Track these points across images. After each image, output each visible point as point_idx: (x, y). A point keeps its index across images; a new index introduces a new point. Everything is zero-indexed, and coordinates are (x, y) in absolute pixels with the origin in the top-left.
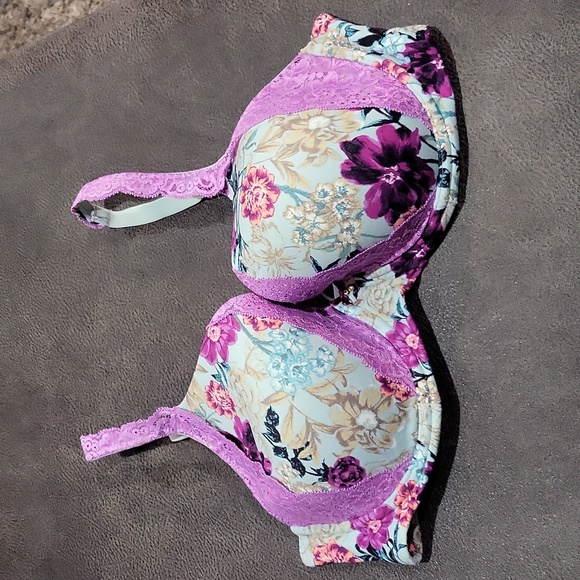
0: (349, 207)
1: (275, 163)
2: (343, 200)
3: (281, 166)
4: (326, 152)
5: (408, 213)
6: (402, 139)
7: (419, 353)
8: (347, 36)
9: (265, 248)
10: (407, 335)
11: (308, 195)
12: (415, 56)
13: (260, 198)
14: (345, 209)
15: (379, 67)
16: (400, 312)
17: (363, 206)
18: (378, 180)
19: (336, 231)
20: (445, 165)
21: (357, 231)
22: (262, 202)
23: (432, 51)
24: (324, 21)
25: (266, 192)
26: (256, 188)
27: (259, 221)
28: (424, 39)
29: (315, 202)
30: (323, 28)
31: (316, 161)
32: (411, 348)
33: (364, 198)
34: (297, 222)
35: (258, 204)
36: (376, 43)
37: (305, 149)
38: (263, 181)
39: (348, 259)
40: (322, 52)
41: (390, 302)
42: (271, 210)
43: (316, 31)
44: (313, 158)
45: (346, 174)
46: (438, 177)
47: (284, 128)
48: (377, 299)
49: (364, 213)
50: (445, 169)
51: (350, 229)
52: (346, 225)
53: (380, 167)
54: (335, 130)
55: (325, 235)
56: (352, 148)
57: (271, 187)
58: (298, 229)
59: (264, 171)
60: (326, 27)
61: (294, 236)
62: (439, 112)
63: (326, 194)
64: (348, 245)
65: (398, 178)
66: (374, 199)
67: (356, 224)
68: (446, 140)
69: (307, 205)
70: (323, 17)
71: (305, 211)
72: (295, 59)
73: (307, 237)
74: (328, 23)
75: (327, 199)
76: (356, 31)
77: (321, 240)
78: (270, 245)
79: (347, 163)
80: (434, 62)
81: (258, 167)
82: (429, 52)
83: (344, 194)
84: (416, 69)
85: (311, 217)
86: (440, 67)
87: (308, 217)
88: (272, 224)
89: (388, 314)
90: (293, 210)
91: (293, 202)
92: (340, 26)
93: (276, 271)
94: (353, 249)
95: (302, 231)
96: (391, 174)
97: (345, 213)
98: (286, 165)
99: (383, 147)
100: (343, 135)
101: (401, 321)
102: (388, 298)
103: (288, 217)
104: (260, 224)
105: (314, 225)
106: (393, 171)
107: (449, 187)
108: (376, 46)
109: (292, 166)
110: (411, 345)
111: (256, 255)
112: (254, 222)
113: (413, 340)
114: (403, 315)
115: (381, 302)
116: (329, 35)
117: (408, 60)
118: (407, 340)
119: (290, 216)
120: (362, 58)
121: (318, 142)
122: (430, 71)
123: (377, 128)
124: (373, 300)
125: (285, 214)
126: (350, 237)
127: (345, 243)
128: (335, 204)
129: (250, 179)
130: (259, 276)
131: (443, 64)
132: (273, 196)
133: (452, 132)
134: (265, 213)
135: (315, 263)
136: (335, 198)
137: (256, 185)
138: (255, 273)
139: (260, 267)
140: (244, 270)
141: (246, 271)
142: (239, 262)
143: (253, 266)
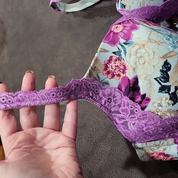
93: (142, 3)
138: (130, 6)
139: (133, 2)
140: (124, 8)
141: (125, 8)
142: (121, 4)
143: (129, 3)
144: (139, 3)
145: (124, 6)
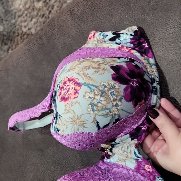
0: (116, 94)
1: (78, 74)
2: (114, 90)
3: (82, 75)
4: (104, 69)
5: (141, 103)
6: (137, 69)
7: (154, 173)
8: (103, 38)
9: (71, 116)
10: (144, 166)
11: (97, 87)
12: (135, 43)
13: (70, 90)
14: (114, 95)
15: (119, 48)
16: (137, 157)
17: (123, 94)
18: (129, 84)
19: (110, 106)
20: (155, 85)
21: (120, 107)
22: (72, 91)
23: (142, 40)
24: (93, 34)
25: (74, 86)
26: (68, 86)
27: (69, 101)
28: (138, 35)
29: (100, 90)
30: (92, 37)
31: (99, 73)
32: (149, 172)
33: (123, 91)
34: (90, 100)
35: (69, 93)
36: (117, 39)
37: (93, 68)
38: (72, 82)
39: (114, 123)
40: (92, 46)
41: (130, 152)
42: (77, 94)
43: (90, 38)
44: (98, 71)
45: (114, 79)
46: (152, 89)
47: (81, 62)
48: (124, 152)
49: (123, 98)
50: (155, 86)
51: (116, 106)
52: (115, 103)
53: (129, 78)
54: (107, 62)
55: (104, 107)
56: (116, 69)
57: (77, 84)
58: (91, 104)
59: (73, 78)
60: (94, 36)
61: (88, 108)
62: (149, 64)
63: (105, 87)
64: (115, 114)
65: (137, 85)
66: (128, 92)
67: (119, 103)
68: (154, 74)
69: (96, 92)
70: (92, 32)
71: (95, 94)
72: (80, 49)
73: (95, 108)
74: (94, 34)
75: (106, 89)
76: (107, 35)
77: (102, 110)
78: (75, 113)
79: (114, 74)
80: (144, 45)
81: (69, 77)
82: (141, 41)
83: (114, 87)
84: (137, 49)
85: (98, 97)
86: (147, 46)
87: (96, 97)
88: (77, 102)
89: (131, 158)
90: (88, 94)
91: (89, 90)
92: (100, 35)
93: (76, 129)
94: (117, 118)
95: (93, 105)
96: (134, 82)
97: (115, 97)
98: (84, 74)
99: (130, 70)
100: (111, 64)
101: (139, 160)
102: (129, 151)
103: (86, 97)
104: (70, 103)
105: (99, 102)
106: (135, 81)
107: (157, 94)
108: (117, 41)
109: (88, 74)
110: (148, 170)
111: (66, 121)
112: (66, 102)
113: (148, 168)
114: (139, 158)
115: (125, 153)
116: (95, 39)
117: (132, 45)
118: (146, 168)
119: (87, 97)
120: (111, 46)
121: (99, 65)
122: (143, 48)
123: (126, 63)
124: (121, 153)
125: (84, 96)
126: (116, 110)
127: (113, 113)
128: (110, 92)
129: (65, 83)
130: (66, 133)
131: (148, 45)
132: (78, 88)
133: (156, 71)
134: (73, 97)
135: (98, 124)
136: (110, 89)
137: (68, 85)
138: (64, 132)
139: (67, 128)
140: (57, 132)
141: (59, 132)
142: (55, 128)
143: (63, 128)
144: (73, 129)
145: (58, 130)
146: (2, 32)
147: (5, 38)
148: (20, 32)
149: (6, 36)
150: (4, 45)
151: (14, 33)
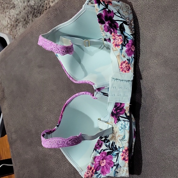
146: (33, 6)
147: (36, 11)
148: (48, 6)
149: (36, 9)
150: (34, 17)
151: (43, 7)
